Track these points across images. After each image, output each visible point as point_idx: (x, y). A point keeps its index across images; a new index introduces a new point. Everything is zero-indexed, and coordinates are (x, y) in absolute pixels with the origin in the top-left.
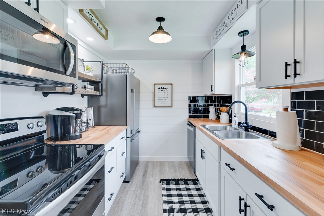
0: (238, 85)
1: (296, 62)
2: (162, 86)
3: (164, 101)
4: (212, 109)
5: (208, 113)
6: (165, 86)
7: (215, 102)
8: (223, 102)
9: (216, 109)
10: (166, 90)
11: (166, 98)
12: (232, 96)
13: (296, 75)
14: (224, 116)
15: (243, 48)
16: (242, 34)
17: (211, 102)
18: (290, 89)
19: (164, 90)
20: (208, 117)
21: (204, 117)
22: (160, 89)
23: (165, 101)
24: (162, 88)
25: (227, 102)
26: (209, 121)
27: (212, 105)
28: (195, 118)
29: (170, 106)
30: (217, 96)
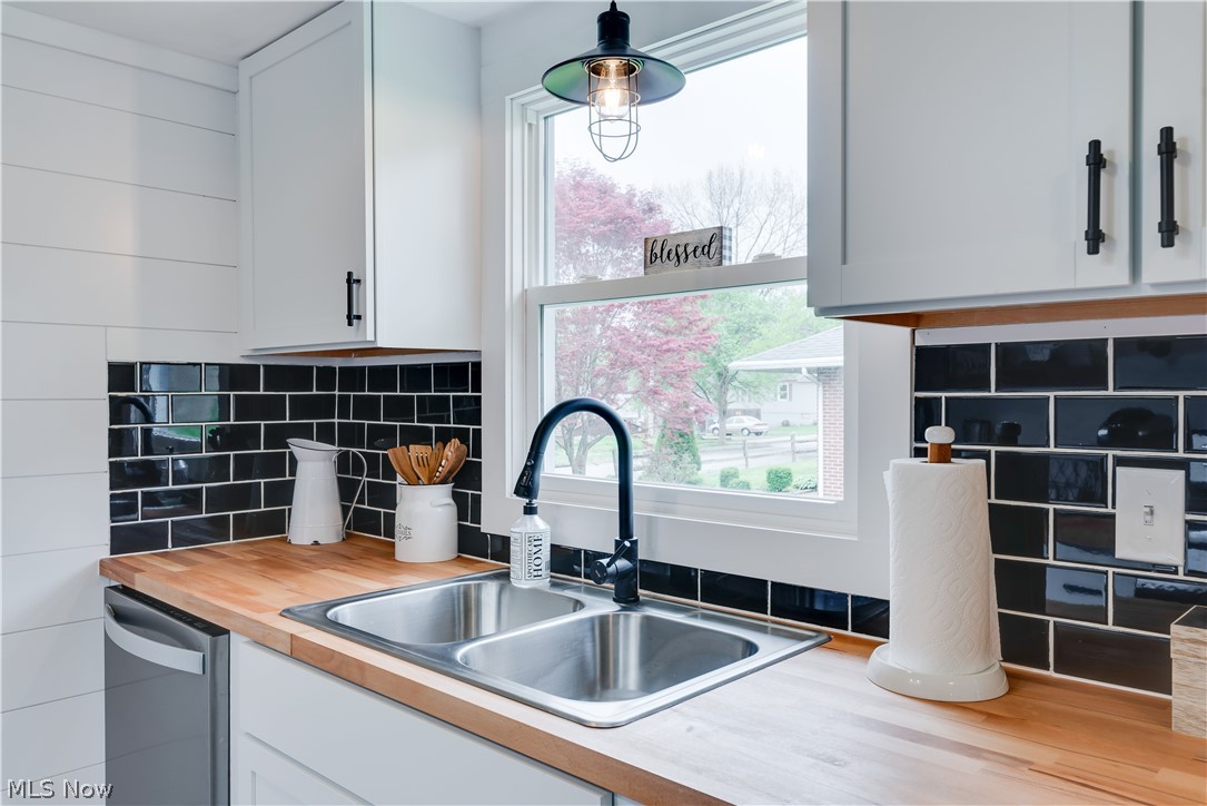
0: (525, 292)
4: (316, 465)
5: (284, 493)
7: (322, 407)
8: (399, 408)
12: (477, 366)
14: (425, 510)
15: (616, 30)
17: (303, 407)
18: (908, 330)
20: (276, 524)
21: (246, 528)
25: (436, 409)
27: (305, 432)
28: (170, 548)
30: (337, 363)
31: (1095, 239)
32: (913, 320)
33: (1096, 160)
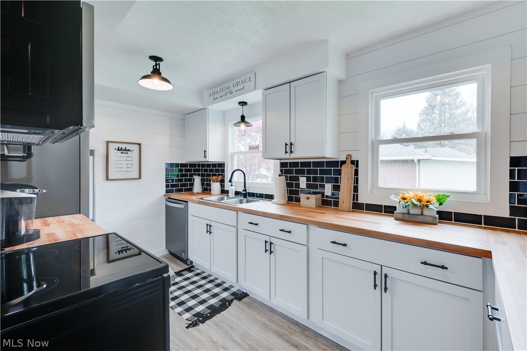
0: (232, 153)
1: (291, 144)
2: (123, 146)
3: (125, 169)
4: (197, 180)
5: (192, 185)
6: (128, 147)
7: (198, 170)
8: (211, 171)
9: (202, 180)
10: (129, 152)
11: (129, 166)
12: (224, 164)
13: (291, 152)
14: (216, 187)
15: (243, 118)
16: (242, 104)
17: (195, 170)
19: (125, 152)
20: (191, 190)
21: (186, 190)
22: (118, 150)
23: (128, 170)
24: (122, 148)
25: (217, 171)
26: (193, 194)
27: (195, 175)
28: (174, 192)
29: (137, 178)
30: (201, 163)
31: (286, 152)
32: (280, 159)
33: (286, 144)
